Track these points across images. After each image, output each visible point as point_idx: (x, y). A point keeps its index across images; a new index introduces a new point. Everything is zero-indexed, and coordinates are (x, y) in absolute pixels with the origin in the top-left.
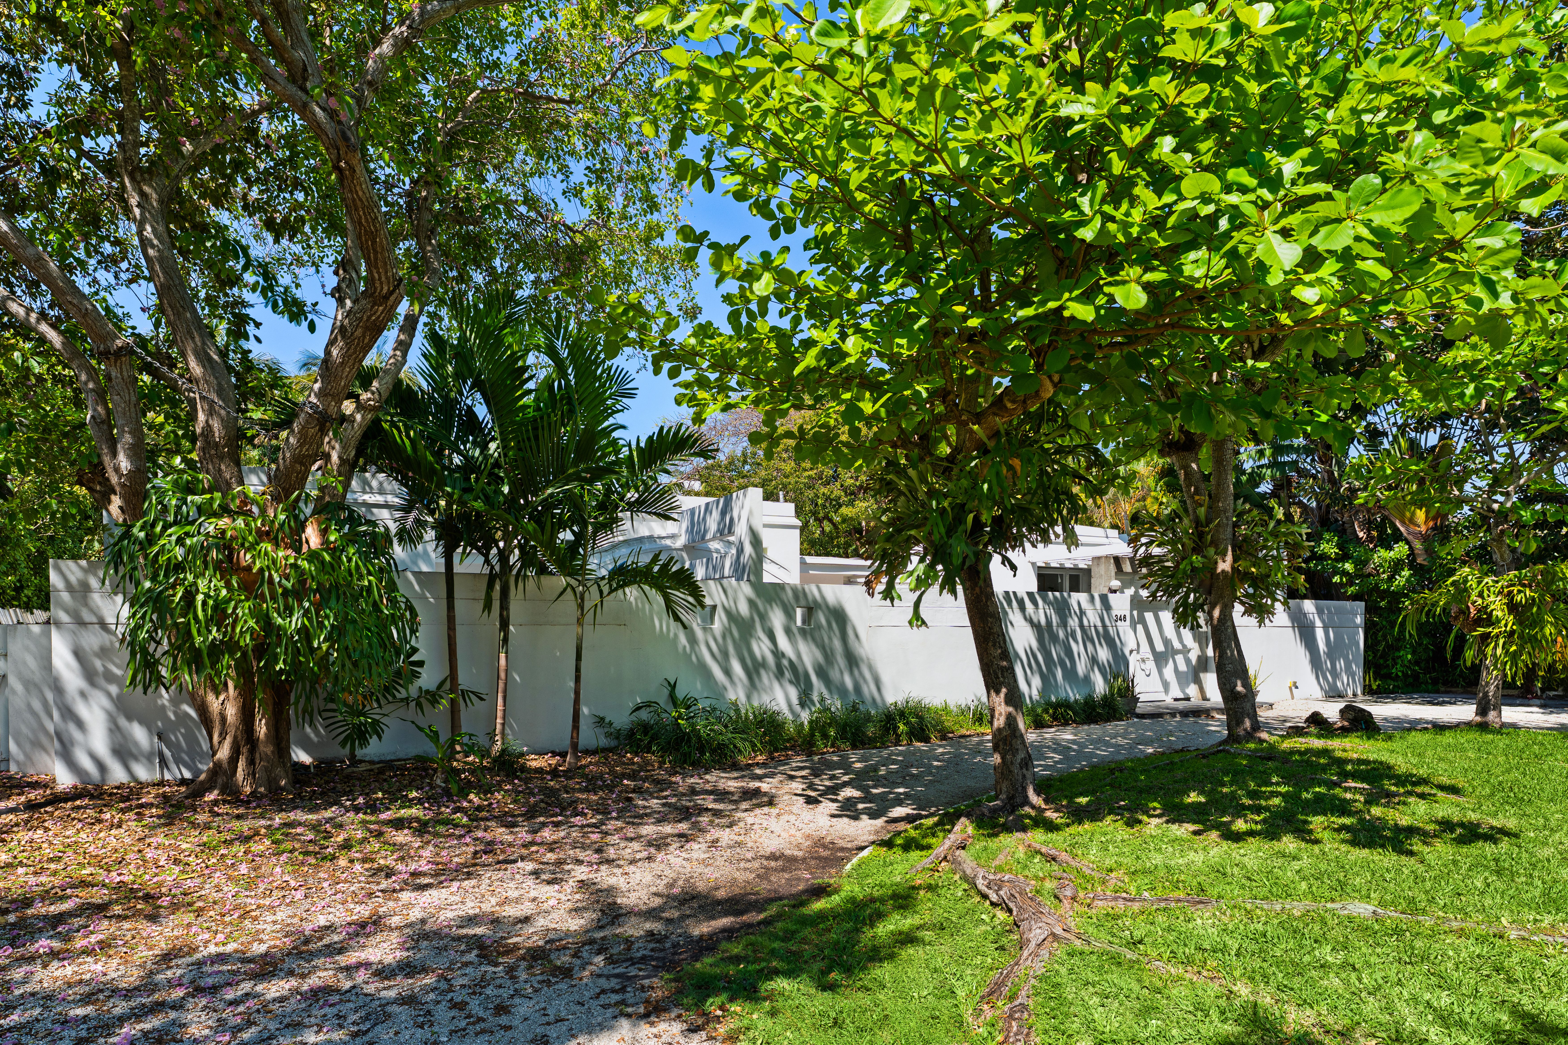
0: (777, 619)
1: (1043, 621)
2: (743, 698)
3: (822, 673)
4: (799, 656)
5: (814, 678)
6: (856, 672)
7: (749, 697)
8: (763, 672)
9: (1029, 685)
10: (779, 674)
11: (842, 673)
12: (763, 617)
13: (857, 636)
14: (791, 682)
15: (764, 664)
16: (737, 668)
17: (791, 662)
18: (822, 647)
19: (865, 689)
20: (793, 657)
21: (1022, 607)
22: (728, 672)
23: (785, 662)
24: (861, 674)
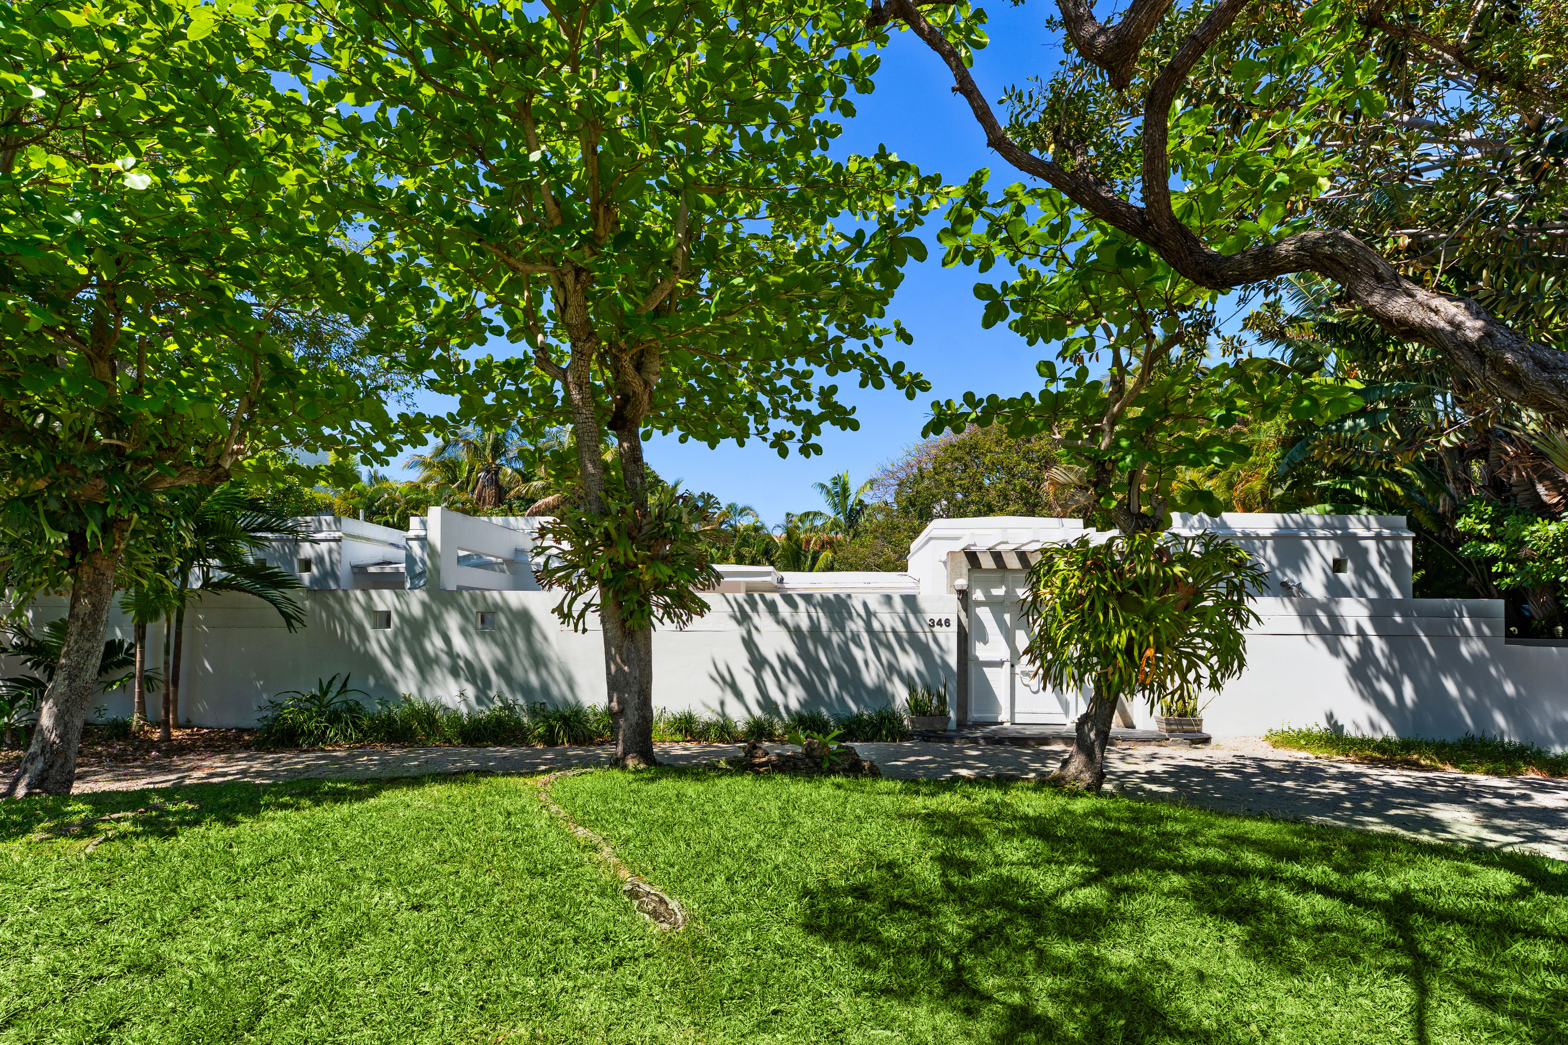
0: (453, 622)
1: (805, 625)
2: (414, 690)
3: (502, 670)
4: (476, 653)
5: (493, 676)
6: (544, 673)
7: (420, 690)
8: (436, 667)
9: (784, 693)
10: (455, 672)
11: (526, 671)
12: (438, 620)
13: (545, 638)
14: (467, 680)
15: (437, 660)
16: (408, 662)
17: (467, 662)
18: (504, 647)
19: (555, 690)
20: (469, 656)
21: (772, 608)
22: (398, 666)
23: (461, 663)
24: (550, 673)
